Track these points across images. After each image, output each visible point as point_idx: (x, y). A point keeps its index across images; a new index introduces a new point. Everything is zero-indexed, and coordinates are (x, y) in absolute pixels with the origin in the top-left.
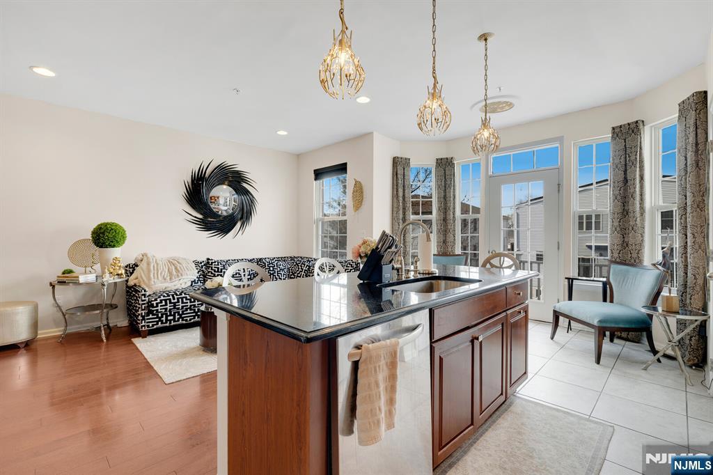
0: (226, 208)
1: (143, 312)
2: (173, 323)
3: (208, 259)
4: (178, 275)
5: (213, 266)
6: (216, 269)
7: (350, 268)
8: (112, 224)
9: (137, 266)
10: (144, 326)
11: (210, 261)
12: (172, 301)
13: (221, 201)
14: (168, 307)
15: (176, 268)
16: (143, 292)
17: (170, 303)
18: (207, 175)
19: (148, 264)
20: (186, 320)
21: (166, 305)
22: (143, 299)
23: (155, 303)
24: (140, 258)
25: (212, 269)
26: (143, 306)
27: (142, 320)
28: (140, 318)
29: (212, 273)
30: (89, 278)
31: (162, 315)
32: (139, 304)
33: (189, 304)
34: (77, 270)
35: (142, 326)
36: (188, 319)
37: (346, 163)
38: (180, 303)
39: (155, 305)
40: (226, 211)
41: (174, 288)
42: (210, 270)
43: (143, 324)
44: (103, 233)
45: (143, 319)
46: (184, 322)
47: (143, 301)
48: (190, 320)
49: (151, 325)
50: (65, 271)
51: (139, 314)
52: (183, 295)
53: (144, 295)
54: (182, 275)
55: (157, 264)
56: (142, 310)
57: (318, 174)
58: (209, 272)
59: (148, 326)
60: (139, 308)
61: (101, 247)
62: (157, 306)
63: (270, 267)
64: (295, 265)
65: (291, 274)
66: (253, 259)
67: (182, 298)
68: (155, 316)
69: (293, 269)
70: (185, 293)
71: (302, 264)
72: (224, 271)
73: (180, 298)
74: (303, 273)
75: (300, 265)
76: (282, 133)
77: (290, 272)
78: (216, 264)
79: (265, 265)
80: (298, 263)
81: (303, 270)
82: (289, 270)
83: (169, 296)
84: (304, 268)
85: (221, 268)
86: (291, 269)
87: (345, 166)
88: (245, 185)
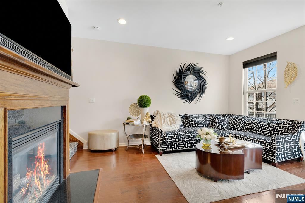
0: (191, 88)
1: (161, 142)
2: (174, 149)
3: (186, 114)
4: (174, 123)
5: (189, 118)
6: (190, 120)
7: (288, 126)
8: (146, 96)
9: (155, 117)
10: (161, 149)
11: (187, 116)
12: (174, 138)
13: (189, 84)
14: (172, 140)
15: (173, 119)
16: (161, 132)
18: (184, 71)
19: (160, 116)
20: (180, 148)
21: (171, 139)
22: (161, 135)
23: (166, 138)
24: (156, 112)
25: (188, 120)
26: (161, 139)
27: (160, 146)
28: (159, 145)
29: (188, 122)
30: (137, 122)
31: (169, 144)
32: (159, 138)
33: (182, 140)
34: (132, 117)
35: (160, 149)
36: (181, 148)
37: (276, 53)
38: (178, 139)
39: (166, 139)
40: (191, 89)
41: (173, 130)
42: (187, 120)
43: (161, 148)
44: (142, 100)
45: (161, 146)
46: (179, 149)
47: (161, 136)
48: (182, 148)
49: (164, 149)
50: (128, 118)
51: (159, 143)
52: (179, 135)
53: (161, 133)
54: (176, 122)
55: (164, 116)
56: (160, 141)
58: (186, 121)
59: (163, 150)
60: (159, 140)
61: (141, 107)
62: (167, 140)
63: (219, 120)
64: (234, 120)
65: (231, 125)
66: (206, 115)
67: (179, 136)
68: (166, 145)
69: (232, 122)
70: (179, 133)
71: (239, 119)
72: (194, 121)
73: (178, 136)
74: (241, 125)
75: (238, 120)
76: (230, 39)
77: (230, 124)
78: (190, 117)
79: (215, 119)
80: (236, 118)
81: (240, 123)
82: (229, 122)
83: (172, 134)
84: (241, 122)
85: (192, 119)
86: (230, 122)
87: (274, 55)
88: (201, 74)
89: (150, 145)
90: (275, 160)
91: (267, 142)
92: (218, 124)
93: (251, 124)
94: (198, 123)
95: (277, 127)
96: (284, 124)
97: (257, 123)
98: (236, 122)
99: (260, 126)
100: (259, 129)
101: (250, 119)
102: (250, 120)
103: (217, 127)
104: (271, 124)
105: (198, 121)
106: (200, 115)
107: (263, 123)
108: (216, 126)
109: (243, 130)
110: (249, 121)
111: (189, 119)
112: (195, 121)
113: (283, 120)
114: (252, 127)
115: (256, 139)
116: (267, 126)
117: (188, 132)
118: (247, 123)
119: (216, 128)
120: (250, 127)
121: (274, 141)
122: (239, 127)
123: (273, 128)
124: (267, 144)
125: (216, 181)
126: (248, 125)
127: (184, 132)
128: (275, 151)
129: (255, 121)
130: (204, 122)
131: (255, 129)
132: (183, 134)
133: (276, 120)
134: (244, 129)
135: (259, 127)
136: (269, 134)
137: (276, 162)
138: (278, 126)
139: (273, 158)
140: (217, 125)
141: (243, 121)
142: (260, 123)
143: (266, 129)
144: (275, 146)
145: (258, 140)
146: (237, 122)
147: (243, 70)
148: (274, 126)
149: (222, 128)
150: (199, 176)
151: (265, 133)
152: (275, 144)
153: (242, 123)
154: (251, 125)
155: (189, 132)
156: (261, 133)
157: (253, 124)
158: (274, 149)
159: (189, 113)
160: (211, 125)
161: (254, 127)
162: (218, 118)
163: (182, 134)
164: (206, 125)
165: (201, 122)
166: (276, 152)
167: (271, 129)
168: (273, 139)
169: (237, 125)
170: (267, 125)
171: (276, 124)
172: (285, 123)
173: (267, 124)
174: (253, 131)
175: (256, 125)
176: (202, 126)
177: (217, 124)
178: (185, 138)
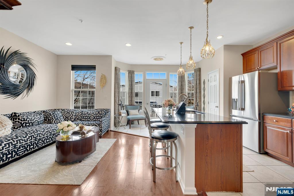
2: (10, 160)
3: (15, 113)
5: (20, 117)
6: (23, 119)
7: (103, 112)
11: (17, 114)
12: (13, 143)
14: (10, 148)
17: (12, 145)
18: (7, 57)
20: (19, 155)
25: (19, 120)
29: (19, 122)
31: (4, 155)
33: (24, 143)
37: (95, 66)
38: (19, 144)
40: (14, 81)
42: (17, 120)
52: (20, 138)
54: (5, 125)
57: (74, 68)
58: (16, 122)
62: (3, 149)
63: (54, 115)
65: (65, 118)
69: (66, 115)
70: (19, 136)
71: (72, 112)
72: (28, 120)
73: (18, 140)
74: (73, 117)
75: (70, 113)
77: (64, 117)
78: (22, 116)
79: (51, 114)
80: (68, 112)
81: (73, 115)
82: (63, 116)
83: (9, 140)
84: (74, 114)
85: (25, 118)
86: (64, 115)
88: (31, 66)
90: (101, 134)
91: (97, 124)
92: (54, 119)
93: (81, 115)
94: (33, 121)
96: (101, 112)
97: (86, 113)
98: (69, 115)
99: (88, 115)
101: (80, 111)
102: (80, 112)
103: (53, 122)
104: (94, 113)
105: (33, 119)
107: (89, 113)
108: (53, 121)
109: (75, 120)
110: (79, 113)
111: (21, 118)
112: (29, 119)
113: (100, 109)
114: (81, 117)
115: (90, 124)
116: (92, 114)
117: (29, 132)
118: (78, 115)
119: (53, 123)
120: (80, 117)
121: (102, 123)
122: (72, 119)
123: (96, 115)
124: (98, 125)
126: (79, 116)
127: (23, 133)
128: (101, 129)
129: (83, 112)
130: (40, 119)
131: (84, 118)
132: (24, 136)
133: (96, 110)
134: (76, 119)
135: (87, 115)
136: (94, 120)
137: (102, 135)
138: (99, 113)
139: (101, 133)
140: (53, 120)
141: (75, 113)
142: (87, 113)
143: (92, 116)
144: (102, 125)
145: (92, 124)
146: (70, 115)
147: (72, 71)
148: (96, 113)
149: (59, 122)
151: (92, 119)
152: (101, 124)
153: (74, 115)
154: (80, 115)
155: (31, 132)
156: (89, 120)
157: (82, 114)
158: (101, 127)
159: (18, 111)
160: (45, 121)
161: (83, 117)
162: (54, 114)
163: (23, 137)
164: (41, 122)
165: (36, 119)
167: (95, 116)
168: (101, 122)
169: (70, 117)
172: (102, 111)
173: (92, 113)
174: (83, 119)
175: (85, 115)
176: (37, 124)
177: (53, 119)
178: (28, 140)
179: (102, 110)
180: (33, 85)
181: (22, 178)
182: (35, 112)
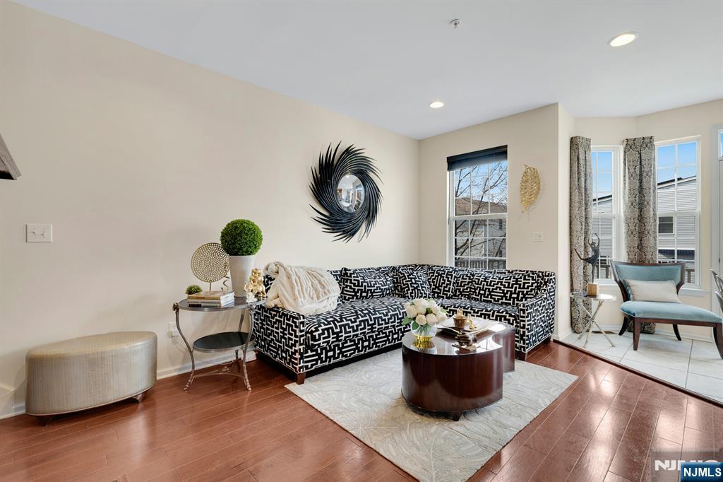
0: (347, 205)
1: (301, 347)
2: (332, 361)
3: (346, 269)
4: (325, 293)
5: (353, 278)
6: (357, 283)
7: (531, 281)
9: (271, 279)
10: (302, 367)
11: (349, 272)
12: (335, 331)
13: (344, 196)
14: (330, 339)
15: (320, 282)
16: (302, 320)
17: (333, 333)
18: (335, 162)
19: (289, 277)
20: (346, 356)
21: (328, 336)
22: (302, 328)
23: (316, 334)
24: (274, 268)
25: (351, 283)
26: (302, 339)
27: (300, 359)
28: (298, 356)
29: (351, 288)
30: (228, 300)
31: (322, 350)
32: (296, 336)
33: (352, 334)
34: (204, 286)
35: (300, 368)
36: (348, 353)
37: (506, 146)
38: (343, 333)
39: (317, 338)
40: (348, 208)
41: (324, 311)
42: (348, 284)
43: (302, 364)
44: (240, 235)
45: (302, 358)
46: (344, 359)
47: (301, 331)
48: (350, 355)
49: (309, 364)
50: (191, 288)
51: (296, 351)
52: (345, 322)
53: (302, 323)
54: (328, 290)
55: (299, 278)
56: (301, 345)
57: (453, 162)
58: (347, 287)
59: (307, 367)
60: (296, 341)
61: (236, 254)
62: (319, 339)
63: (411, 278)
64: (438, 276)
65: (433, 287)
66: (380, 268)
67: (345, 326)
68: (314, 353)
69: (435, 281)
70: (345, 318)
71: (448, 274)
72: (364, 284)
73: (343, 325)
74: (451, 287)
75: (445, 276)
76: (437, 105)
77: (431, 285)
78: (355, 275)
79: (404, 276)
80: (440, 272)
81: (450, 282)
82: (429, 282)
83: (329, 323)
84: (452, 280)
85: (361, 280)
86: (431, 280)
87: (503, 150)
88: (371, 175)
89: (255, 359)
90: (524, 348)
91: (510, 315)
92: (411, 288)
93: (469, 282)
94: (373, 288)
95: (515, 286)
96: (525, 279)
97: (481, 279)
98: (442, 281)
99: (487, 285)
100: (485, 291)
101: (466, 273)
102: (467, 275)
103: (409, 295)
104: (504, 281)
105: (372, 283)
106: (369, 269)
107: (490, 279)
108: (407, 293)
109: (455, 295)
110: (465, 277)
111: (354, 280)
112: (366, 284)
113: (520, 271)
114: (471, 288)
115: (490, 311)
116: (497, 284)
118: (462, 282)
119: (408, 297)
120: (467, 289)
121: (524, 313)
122: (449, 291)
123: (508, 287)
124: (512, 319)
125: (456, 419)
126: (465, 285)
127: (352, 313)
128: (524, 332)
129: (475, 277)
130: (385, 285)
131: (477, 291)
132: (352, 318)
133: (509, 272)
134: (458, 293)
135: (485, 287)
136: (504, 301)
137: (527, 351)
138: (516, 284)
139: (522, 344)
140: (409, 290)
141: (455, 277)
142: (485, 279)
143: (498, 290)
144: (524, 321)
145: (496, 313)
146: (445, 281)
147: (448, 172)
148: (509, 283)
149: (420, 295)
150: (417, 417)
151: (497, 298)
152: (524, 317)
153: (454, 283)
154: (468, 284)
156: (489, 299)
157: (472, 282)
158: (524, 327)
159: (351, 267)
160: (395, 290)
161: (475, 289)
162: (410, 275)
163: (351, 320)
164: (388, 292)
165: (378, 285)
166: (527, 334)
167: (506, 289)
168: (521, 310)
169: (445, 287)
170: (498, 282)
171: (512, 279)
172: (527, 278)
173: (497, 280)
174: (474, 296)
175: (478, 284)
176: (380, 295)
177: (408, 287)
178: (359, 328)
179: (526, 274)
180: (376, 213)
181: (341, 410)
182: (378, 270)
